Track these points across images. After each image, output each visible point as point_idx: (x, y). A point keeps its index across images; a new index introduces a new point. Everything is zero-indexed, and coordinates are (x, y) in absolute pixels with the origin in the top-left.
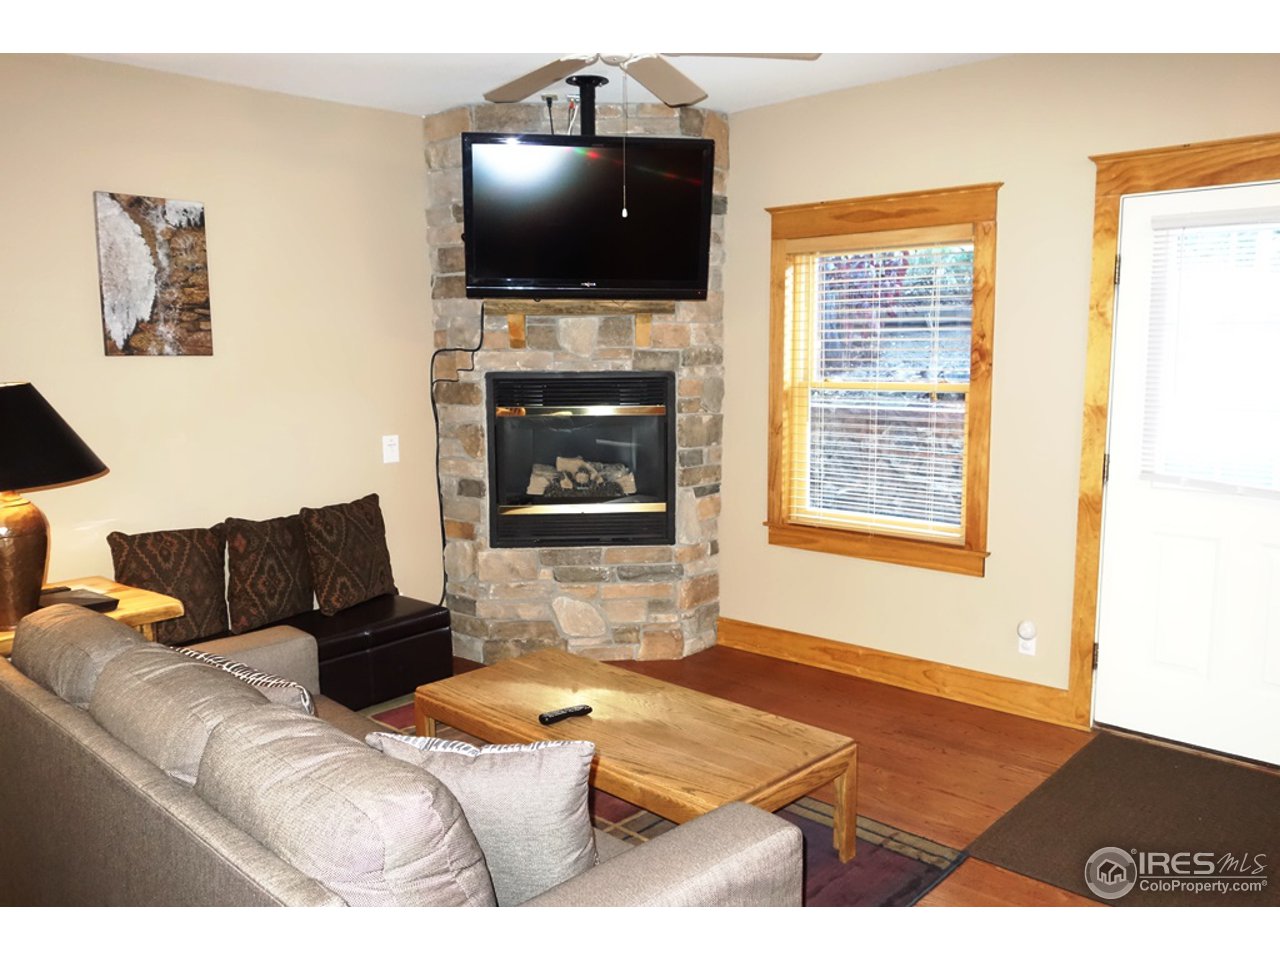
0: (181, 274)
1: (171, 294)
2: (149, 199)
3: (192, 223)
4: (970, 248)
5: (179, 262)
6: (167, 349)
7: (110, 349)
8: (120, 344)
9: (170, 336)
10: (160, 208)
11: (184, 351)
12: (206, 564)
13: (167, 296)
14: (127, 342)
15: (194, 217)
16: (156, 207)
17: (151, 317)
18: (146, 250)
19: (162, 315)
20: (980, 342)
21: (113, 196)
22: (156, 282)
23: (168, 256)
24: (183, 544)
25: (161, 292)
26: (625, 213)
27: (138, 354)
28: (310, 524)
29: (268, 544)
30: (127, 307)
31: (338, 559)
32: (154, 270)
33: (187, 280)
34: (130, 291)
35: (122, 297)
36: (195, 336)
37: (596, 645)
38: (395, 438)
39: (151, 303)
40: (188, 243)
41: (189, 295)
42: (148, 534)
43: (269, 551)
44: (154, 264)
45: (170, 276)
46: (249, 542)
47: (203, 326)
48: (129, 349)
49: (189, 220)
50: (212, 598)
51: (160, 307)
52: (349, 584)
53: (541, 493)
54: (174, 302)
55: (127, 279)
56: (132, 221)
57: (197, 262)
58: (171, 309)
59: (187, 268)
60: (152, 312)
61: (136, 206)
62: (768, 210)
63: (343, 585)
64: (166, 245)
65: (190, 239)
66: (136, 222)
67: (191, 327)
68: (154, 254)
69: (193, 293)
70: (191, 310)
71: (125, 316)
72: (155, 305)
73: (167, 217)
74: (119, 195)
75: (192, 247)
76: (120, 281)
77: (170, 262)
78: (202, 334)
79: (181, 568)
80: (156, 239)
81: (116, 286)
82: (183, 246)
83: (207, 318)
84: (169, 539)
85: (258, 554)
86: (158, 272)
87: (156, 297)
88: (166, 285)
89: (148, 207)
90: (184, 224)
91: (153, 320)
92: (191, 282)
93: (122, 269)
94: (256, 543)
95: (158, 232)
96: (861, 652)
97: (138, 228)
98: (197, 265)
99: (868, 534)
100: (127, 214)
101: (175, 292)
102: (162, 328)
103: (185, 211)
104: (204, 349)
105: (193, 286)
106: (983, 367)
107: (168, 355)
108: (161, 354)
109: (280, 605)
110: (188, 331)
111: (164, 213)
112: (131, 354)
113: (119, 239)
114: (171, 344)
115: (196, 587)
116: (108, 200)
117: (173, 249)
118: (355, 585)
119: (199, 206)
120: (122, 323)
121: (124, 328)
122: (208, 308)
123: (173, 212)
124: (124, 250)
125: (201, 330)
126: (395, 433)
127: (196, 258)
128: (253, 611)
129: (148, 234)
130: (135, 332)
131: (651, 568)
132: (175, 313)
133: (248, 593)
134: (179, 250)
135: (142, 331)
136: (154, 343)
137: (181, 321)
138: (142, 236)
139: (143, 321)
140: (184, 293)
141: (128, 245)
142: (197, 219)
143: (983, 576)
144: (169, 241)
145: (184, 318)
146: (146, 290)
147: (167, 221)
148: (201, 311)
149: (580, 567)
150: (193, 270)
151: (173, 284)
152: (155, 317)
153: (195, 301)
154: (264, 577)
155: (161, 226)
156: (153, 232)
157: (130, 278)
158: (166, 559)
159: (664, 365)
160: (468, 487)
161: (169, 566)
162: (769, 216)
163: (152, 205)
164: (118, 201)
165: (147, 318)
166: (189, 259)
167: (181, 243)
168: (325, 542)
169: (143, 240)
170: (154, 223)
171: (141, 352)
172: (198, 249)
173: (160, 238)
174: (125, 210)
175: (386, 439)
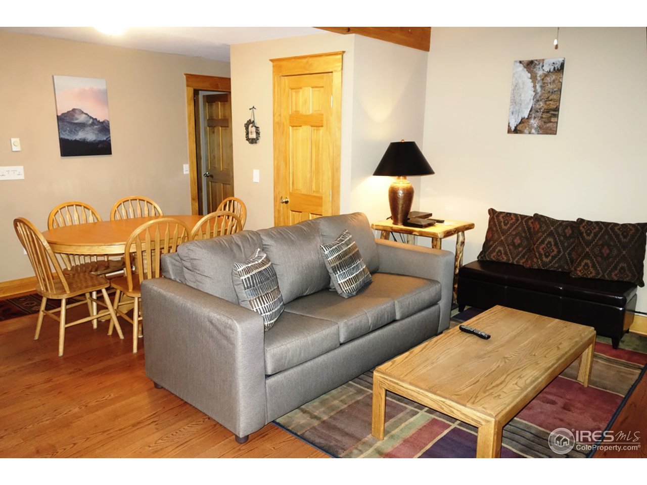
0: (546, 95)
1: (540, 105)
2: (536, 60)
3: (556, 69)
5: (546, 89)
6: (533, 131)
7: (509, 131)
8: (513, 128)
9: (535, 125)
10: (541, 64)
11: (541, 132)
12: (525, 232)
13: (537, 106)
14: (516, 128)
15: (558, 66)
16: (539, 64)
17: (528, 116)
18: (532, 85)
19: (533, 115)
21: (520, 62)
22: (533, 100)
23: (541, 87)
24: (517, 220)
25: (535, 104)
27: (520, 133)
28: (579, 227)
29: (552, 231)
30: (519, 112)
31: (587, 250)
32: (533, 94)
33: (548, 98)
34: (521, 104)
35: (517, 108)
36: (548, 125)
39: (529, 109)
40: (552, 79)
41: (548, 105)
42: (504, 213)
43: (551, 234)
44: (534, 91)
45: (540, 97)
46: (541, 227)
47: (553, 120)
48: (516, 131)
49: (555, 68)
50: (524, 249)
51: (533, 111)
52: (590, 265)
54: (540, 109)
55: (521, 100)
56: (527, 72)
57: (555, 88)
58: (538, 112)
59: (549, 92)
60: (529, 114)
61: (530, 65)
63: (586, 264)
64: (541, 82)
65: (554, 77)
66: (529, 72)
67: (546, 121)
68: (535, 87)
69: (550, 104)
70: (548, 112)
71: (517, 116)
72: (531, 111)
73: (544, 68)
74: (523, 61)
75: (554, 81)
76: (518, 100)
77: (541, 90)
78: (551, 124)
79: (511, 230)
80: (537, 79)
81: (515, 103)
82: (549, 81)
83: (556, 116)
85: (544, 234)
86: (535, 95)
87: (532, 107)
88: (538, 101)
89: (536, 64)
90: (552, 70)
91: (529, 118)
92: (550, 98)
93: (519, 95)
94: (545, 228)
95: (538, 75)
97: (529, 75)
98: (555, 90)
100: (525, 69)
101: (541, 104)
102: (532, 121)
103: (554, 63)
104: (553, 131)
105: (551, 100)
107: (533, 134)
108: (530, 133)
109: (550, 262)
110: (545, 122)
111: (543, 66)
112: (517, 133)
113: (520, 81)
114: (535, 129)
115: (515, 241)
116: (518, 64)
117: (544, 83)
118: (594, 266)
119: (561, 60)
120: (515, 119)
121: (516, 121)
122: (558, 111)
123: (547, 65)
124: (521, 86)
125: (551, 122)
127: (555, 86)
128: (535, 260)
129: (534, 78)
130: (520, 123)
132: (540, 114)
133: (534, 251)
134: (547, 83)
135: (523, 123)
136: (527, 128)
137: (542, 118)
138: (531, 79)
139: (524, 118)
140: (546, 104)
141: (523, 83)
142: (559, 67)
144: (543, 79)
145: (544, 116)
146: (528, 104)
147: (543, 70)
148: (553, 112)
150: (552, 92)
151: (541, 100)
152: (530, 116)
153: (550, 108)
154: (544, 246)
155: (540, 73)
156: (536, 76)
157: (522, 99)
158: (506, 225)
161: (506, 228)
163: (538, 63)
164: (523, 64)
165: (526, 117)
166: (551, 87)
167: (548, 79)
168: (583, 239)
169: (531, 80)
170: (537, 72)
171: (521, 132)
172: (556, 82)
173: (539, 78)
174: (525, 67)
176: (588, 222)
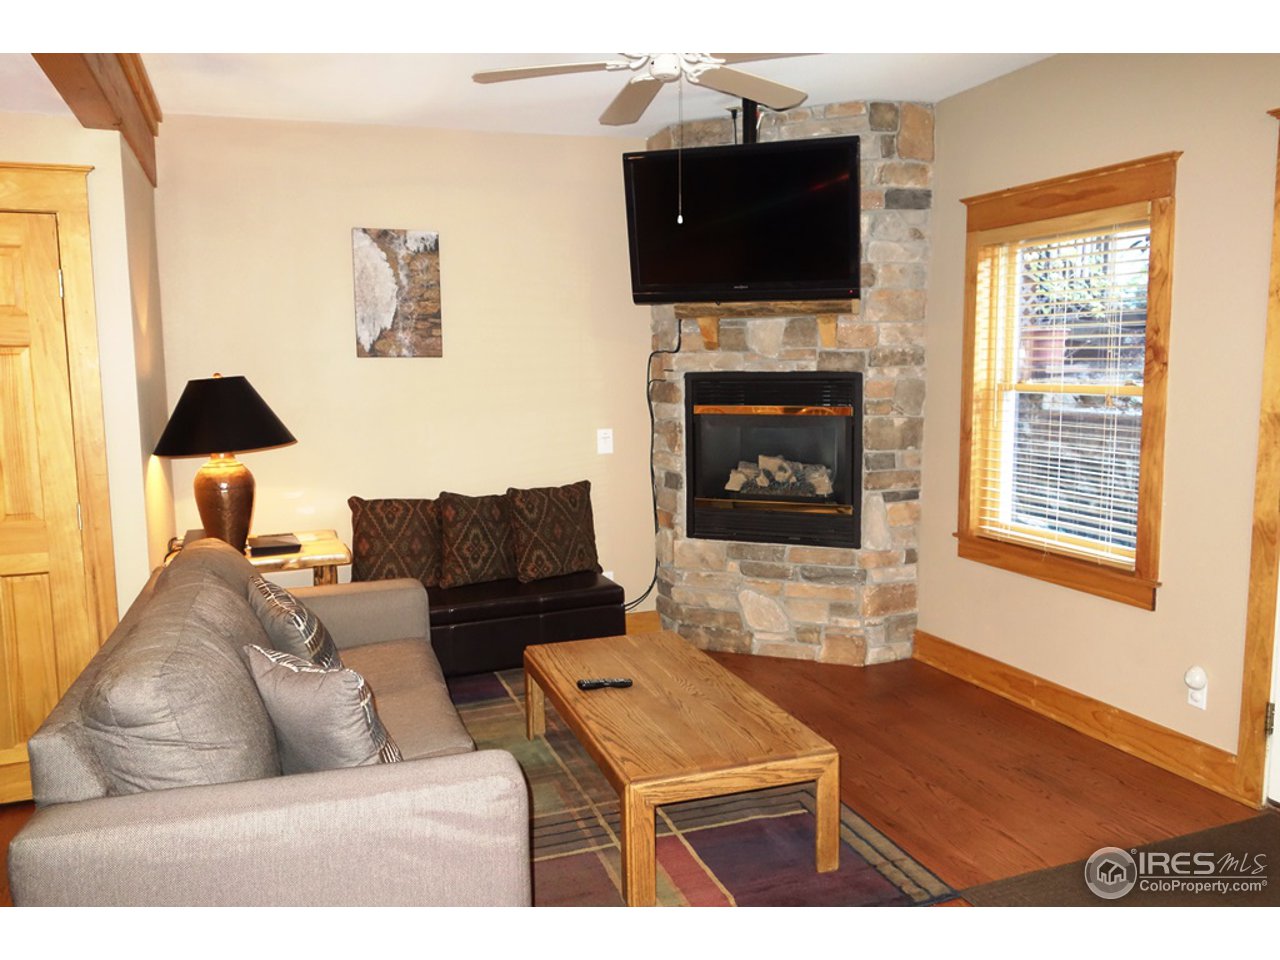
0: (418, 291)
1: (409, 307)
2: (393, 231)
3: (428, 248)
4: (1147, 230)
5: (417, 281)
6: (405, 351)
7: (361, 353)
8: (367, 347)
9: (407, 341)
10: (402, 238)
11: (418, 353)
12: (425, 528)
13: (406, 309)
14: (372, 346)
15: (430, 243)
16: (399, 237)
17: (392, 326)
18: (390, 272)
19: (401, 324)
20: (1155, 337)
21: (365, 231)
22: (397, 297)
23: (407, 276)
24: (408, 510)
25: (401, 306)
26: (680, 220)
27: (381, 356)
28: (514, 502)
29: (475, 516)
30: (374, 319)
31: (535, 534)
32: (396, 288)
33: (422, 296)
34: (376, 305)
35: (370, 311)
36: (428, 341)
37: (779, 641)
38: (610, 432)
39: (393, 314)
40: (425, 265)
41: (424, 308)
42: (380, 500)
43: (475, 522)
44: (396, 284)
45: (408, 293)
46: (457, 513)
47: (434, 332)
48: (374, 352)
49: (425, 246)
50: (428, 558)
51: (400, 318)
52: (544, 557)
53: (737, 489)
54: (411, 314)
55: (374, 297)
56: (379, 250)
57: (431, 280)
58: (408, 319)
59: (423, 286)
60: (393, 322)
61: (383, 237)
62: (963, 201)
63: (539, 558)
64: (406, 267)
65: (426, 262)
66: (382, 250)
67: (424, 333)
68: (396, 275)
69: (427, 305)
70: (425, 320)
71: (371, 325)
72: (395, 317)
73: (408, 245)
74: (369, 230)
75: (427, 268)
76: (369, 298)
77: (409, 281)
78: (434, 339)
79: (402, 529)
80: (398, 263)
81: (365, 302)
82: (420, 267)
83: (438, 326)
84: (397, 505)
85: (465, 524)
86: (400, 289)
87: (397, 309)
88: (405, 300)
89: (393, 238)
90: (421, 249)
91: (394, 329)
92: (425, 296)
93: (370, 288)
94: (463, 513)
95: (400, 257)
96: (1036, 682)
97: (384, 255)
98: (431, 283)
99: (1042, 552)
100: (375, 244)
101: (413, 305)
102: (400, 335)
103: (423, 239)
104: (436, 352)
105: (428, 300)
106: (1157, 368)
107: (405, 356)
108: (399, 356)
109: (482, 568)
110: (422, 337)
111: (406, 242)
112: (376, 356)
113: (368, 265)
114: (408, 348)
115: (414, 547)
116: (361, 234)
117: (412, 270)
118: (550, 558)
119: (434, 234)
120: (369, 331)
121: (370, 335)
122: (440, 318)
123: (413, 240)
124: (373, 274)
125: (432, 336)
126: (608, 427)
127: (430, 277)
128: (458, 571)
129: (392, 260)
130: (379, 338)
131: (832, 570)
132: (411, 323)
133: (454, 555)
134: (416, 271)
135: (385, 337)
136: (394, 347)
137: (416, 329)
138: (387, 261)
139: (386, 329)
140: (420, 306)
141: (376, 269)
142: (432, 245)
143: (1153, 609)
144: (409, 264)
145: (419, 326)
146: (389, 304)
147: (408, 249)
148: (432, 320)
149: (765, 563)
150: (428, 287)
151: (410, 300)
152: (395, 326)
153: (428, 312)
154: (469, 543)
155: (402, 253)
156: (396, 258)
157: (377, 295)
158: (391, 521)
159: (848, 365)
160: (672, 480)
161: (393, 526)
162: (964, 207)
163: (396, 236)
164: (369, 235)
165: (389, 327)
166: (425, 278)
167: (417, 265)
168: (525, 519)
169: (388, 265)
170: (397, 250)
171: (384, 354)
172: (432, 269)
173: (401, 262)
174: (374, 241)
175: (601, 433)
176: (523, 491)
